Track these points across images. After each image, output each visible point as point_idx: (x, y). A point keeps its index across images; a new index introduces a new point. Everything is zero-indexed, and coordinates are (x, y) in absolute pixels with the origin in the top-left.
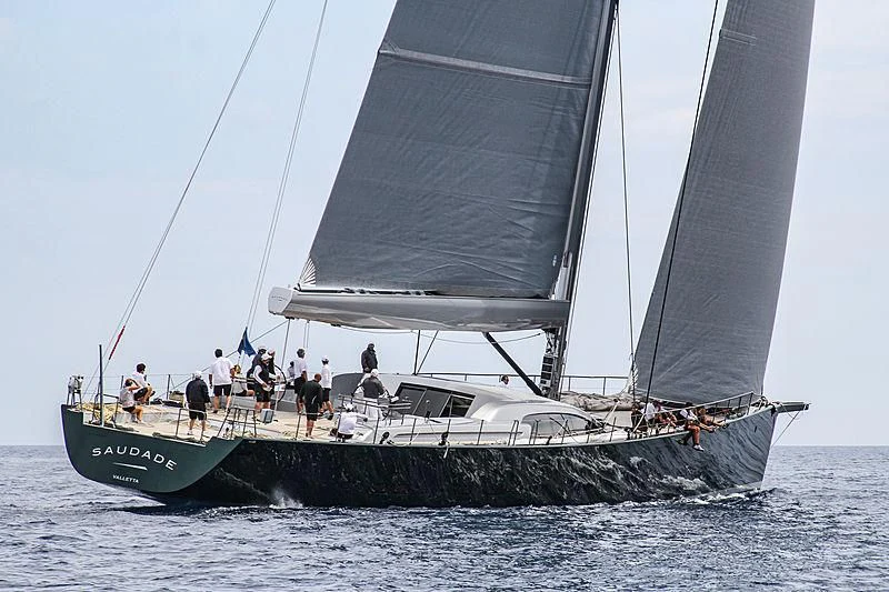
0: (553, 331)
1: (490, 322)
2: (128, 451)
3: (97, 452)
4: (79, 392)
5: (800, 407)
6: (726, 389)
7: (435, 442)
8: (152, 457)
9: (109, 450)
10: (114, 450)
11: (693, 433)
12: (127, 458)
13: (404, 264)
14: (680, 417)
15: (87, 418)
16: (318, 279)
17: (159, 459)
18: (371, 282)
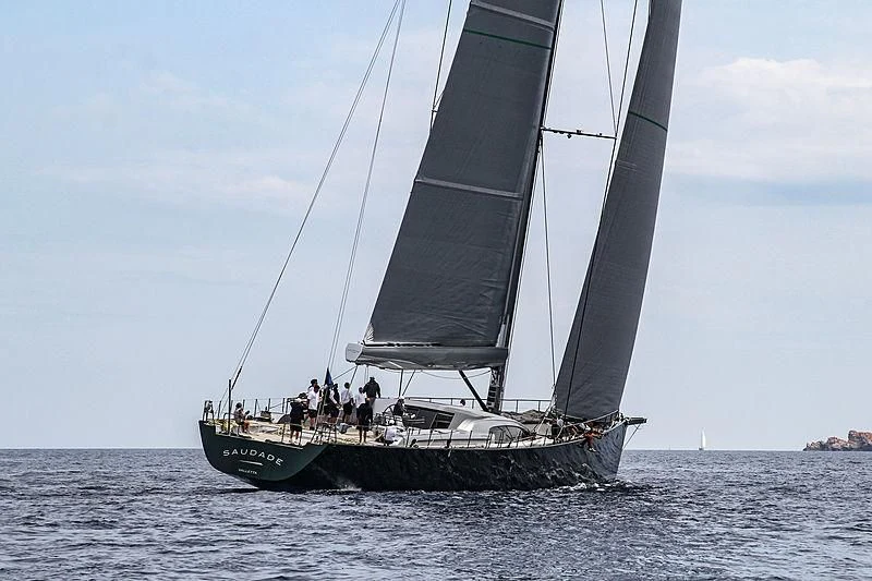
0: (496, 368)
1: (460, 364)
2: (249, 451)
3: (226, 453)
4: (212, 412)
5: (641, 421)
6: (606, 409)
7: (442, 446)
8: (266, 456)
9: (235, 452)
10: (239, 452)
11: (588, 440)
12: (248, 457)
13: (424, 325)
14: (580, 428)
15: (218, 430)
16: (376, 336)
17: (270, 458)
18: (399, 339)
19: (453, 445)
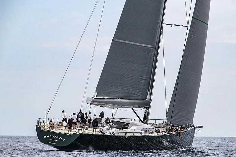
0: (146, 108)
1: (133, 106)
2: (53, 136)
3: (45, 137)
4: (40, 122)
5: (201, 127)
6: (186, 122)
7: (124, 135)
8: (59, 138)
9: (48, 136)
10: (49, 136)
11: (179, 133)
12: (53, 138)
13: (116, 92)
14: (176, 129)
15: (42, 129)
16: (98, 95)
17: (60, 138)
18: (109, 96)
19: (128, 135)
